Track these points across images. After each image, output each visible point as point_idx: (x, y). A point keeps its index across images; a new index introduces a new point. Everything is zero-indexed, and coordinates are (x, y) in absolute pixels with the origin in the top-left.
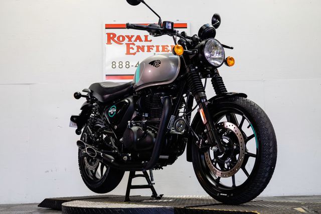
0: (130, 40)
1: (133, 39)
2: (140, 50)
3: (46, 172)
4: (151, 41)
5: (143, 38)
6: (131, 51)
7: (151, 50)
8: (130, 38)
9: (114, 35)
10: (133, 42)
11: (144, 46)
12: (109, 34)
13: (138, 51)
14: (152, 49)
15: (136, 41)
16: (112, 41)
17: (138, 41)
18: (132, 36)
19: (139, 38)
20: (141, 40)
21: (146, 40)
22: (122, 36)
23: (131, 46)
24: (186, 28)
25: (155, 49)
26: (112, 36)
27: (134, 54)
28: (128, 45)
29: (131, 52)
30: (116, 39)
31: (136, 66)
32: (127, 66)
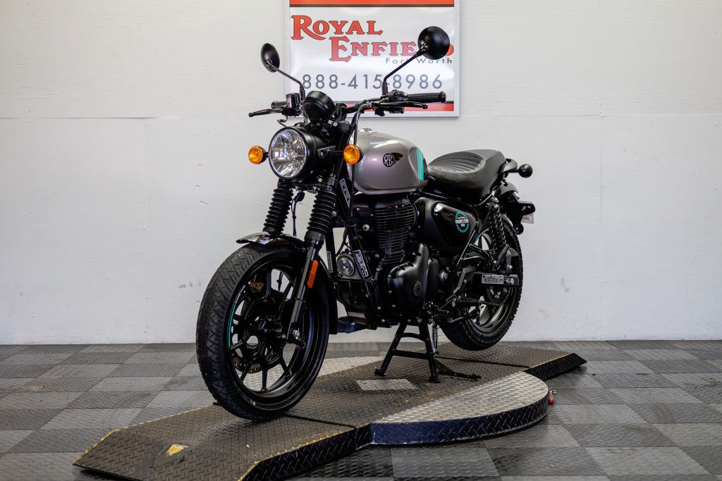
0: (339, 31)
1: (346, 29)
2: (358, 52)
3: (181, 287)
4: (380, 33)
5: (365, 28)
6: (342, 54)
7: (380, 52)
8: (338, 26)
9: (308, 20)
10: (345, 34)
11: (366, 44)
12: (296, 19)
13: (354, 54)
14: (383, 50)
15: (350, 32)
16: (303, 33)
17: (355, 32)
18: (344, 23)
19: (356, 27)
20: (360, 32)
21: (371, 31)
22: (324, 23)
23: (341, 43)
24: (453, 6)
25: (388, 49)
26: (302, 21)
27: (347, 59)
28: (334, 41)
29: (340, 56)
30: (310, 28)
31: (350, 85)
32: (333, 85)
